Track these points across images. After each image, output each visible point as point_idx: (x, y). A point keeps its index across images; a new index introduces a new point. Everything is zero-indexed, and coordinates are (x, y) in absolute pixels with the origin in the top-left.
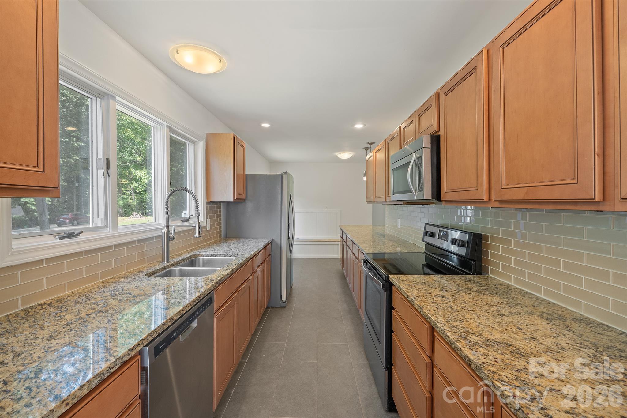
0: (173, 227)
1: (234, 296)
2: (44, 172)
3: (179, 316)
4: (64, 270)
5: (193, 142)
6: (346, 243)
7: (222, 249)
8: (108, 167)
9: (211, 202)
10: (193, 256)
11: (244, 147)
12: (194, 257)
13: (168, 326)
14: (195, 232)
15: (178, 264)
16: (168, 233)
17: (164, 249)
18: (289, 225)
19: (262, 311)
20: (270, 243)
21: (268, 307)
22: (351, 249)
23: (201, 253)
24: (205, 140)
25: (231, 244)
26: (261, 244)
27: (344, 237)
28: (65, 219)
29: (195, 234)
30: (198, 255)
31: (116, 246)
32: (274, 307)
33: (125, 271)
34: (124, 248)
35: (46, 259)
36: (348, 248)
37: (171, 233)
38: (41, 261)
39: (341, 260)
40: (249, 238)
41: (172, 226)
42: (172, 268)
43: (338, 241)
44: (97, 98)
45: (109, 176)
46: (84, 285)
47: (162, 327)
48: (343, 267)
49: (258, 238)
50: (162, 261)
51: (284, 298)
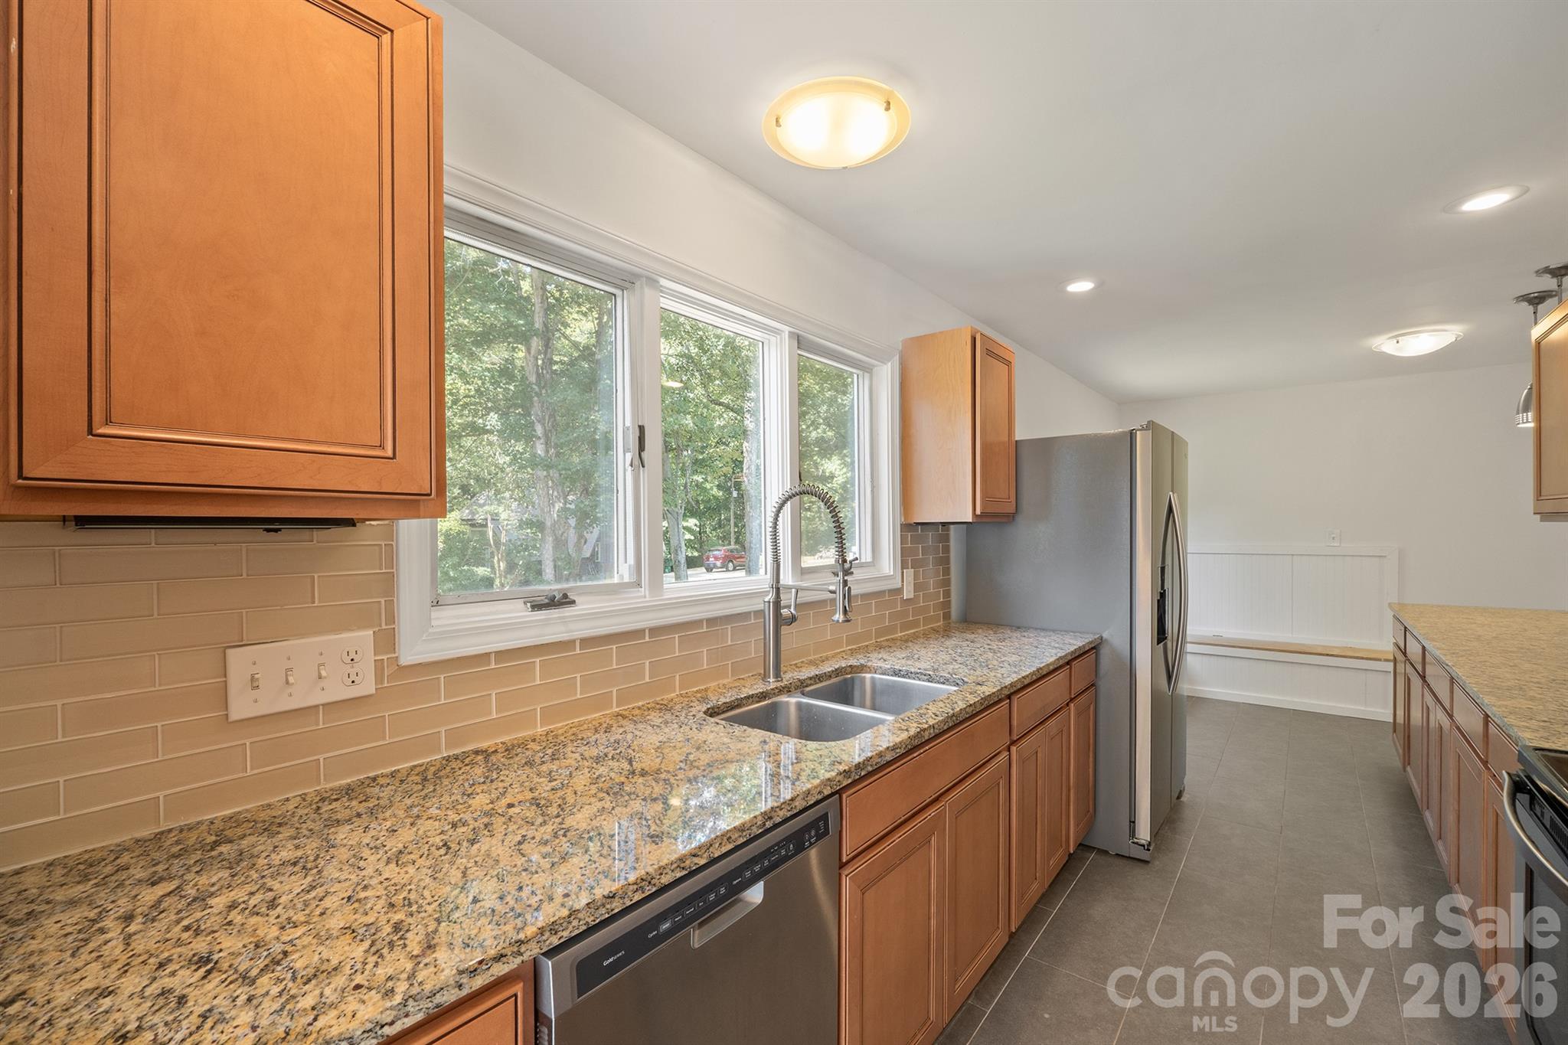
0: (793, 590)
1: (931, 812)
2: (394, 457)
3: (679, 875)
4: (535, 681)
5: (867, 369)
6: (1423, 677)
7: (927, 656)
8: (641, 447)
9: (918, 524)
10: (849, 669)
11: (1008, 363)
12: (851, 673)
13: (629, 903)
14: (836, 609)
15: (801, 687)
16: (777, 604)
17: (768, 644)
18: (1163, 595)
19: (1056, 861)
20: (1093, 650)
21: (1083, 847)
22: (1447, 705)
23: (869, 664)
24: (897, 358)
25: (965, 644)
26: (1054, 651)
27: (1414, 649)
28: (716, 558)
29: (835, 613)
30: (862, 668)
31: (655, 631)
32: (1106, 852)
33: (675, 691)
34: (675, 637)
35: (496, 653)
36: (1429, 699)
37: (789, 607)
38: (485, 656)
39: (1400, 729)
40: (1027, 628)
41: (789, 588)
42: (784, 698)
43: (1387, 660)
44: (623, 290)
45: (643, 466)
46: (577, 717)
47: (603, 905)
48: (1407, 760)
49: (1054, 631)
50: (765, 677)
51: (1144, 833)
